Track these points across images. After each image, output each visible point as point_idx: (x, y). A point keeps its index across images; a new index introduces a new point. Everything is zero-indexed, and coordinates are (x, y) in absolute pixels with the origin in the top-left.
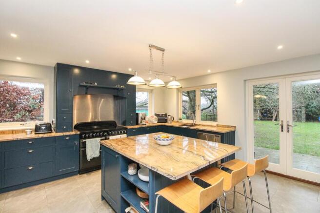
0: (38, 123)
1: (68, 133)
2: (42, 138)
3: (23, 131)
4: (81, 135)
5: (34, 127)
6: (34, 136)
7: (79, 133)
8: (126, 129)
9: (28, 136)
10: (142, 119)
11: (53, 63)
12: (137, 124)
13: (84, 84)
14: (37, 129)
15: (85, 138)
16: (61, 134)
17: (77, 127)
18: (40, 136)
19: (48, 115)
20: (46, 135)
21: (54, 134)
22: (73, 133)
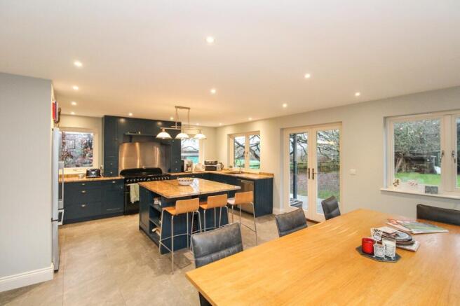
0: (89, 169)
1: (114, 178)
2: (93, 181)
3: (76, 176)
4: (125, 179)
5: (86, 172)
6: (85, 179)
7: (123, 178)
8: (170, 176)
9: (80, 180)
10: (188, 166)
11: (102, 115)
12: (183, 171)
13: (129, 133)
14: (88, 173)
15: (130, 183)
16: (108, 178)
17: (123, 173)
18: (91, 179)
19: (97, 162)
20: (95, 179)
21: (102, 178)
22: (119, 178)
